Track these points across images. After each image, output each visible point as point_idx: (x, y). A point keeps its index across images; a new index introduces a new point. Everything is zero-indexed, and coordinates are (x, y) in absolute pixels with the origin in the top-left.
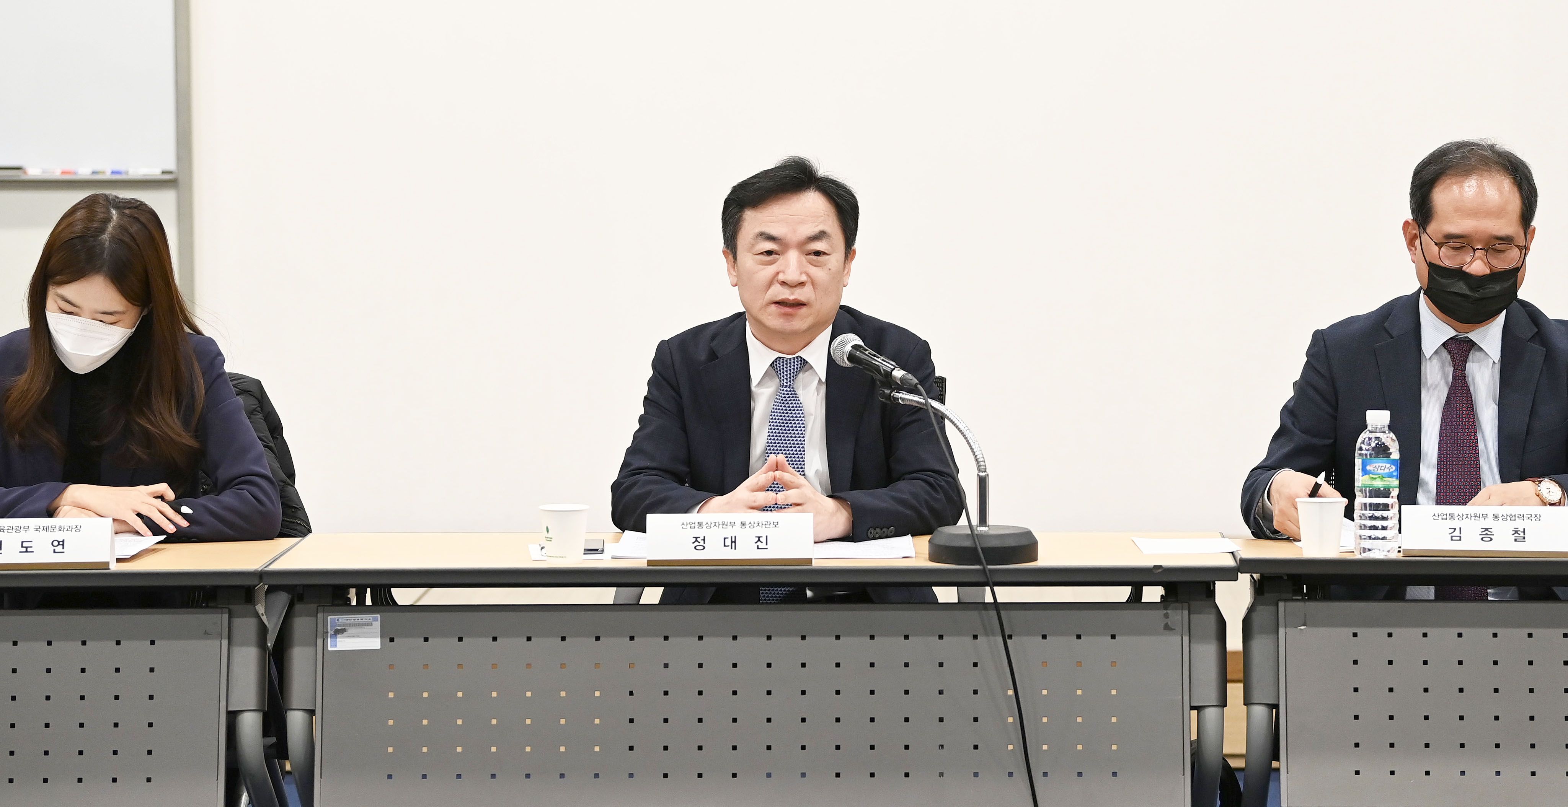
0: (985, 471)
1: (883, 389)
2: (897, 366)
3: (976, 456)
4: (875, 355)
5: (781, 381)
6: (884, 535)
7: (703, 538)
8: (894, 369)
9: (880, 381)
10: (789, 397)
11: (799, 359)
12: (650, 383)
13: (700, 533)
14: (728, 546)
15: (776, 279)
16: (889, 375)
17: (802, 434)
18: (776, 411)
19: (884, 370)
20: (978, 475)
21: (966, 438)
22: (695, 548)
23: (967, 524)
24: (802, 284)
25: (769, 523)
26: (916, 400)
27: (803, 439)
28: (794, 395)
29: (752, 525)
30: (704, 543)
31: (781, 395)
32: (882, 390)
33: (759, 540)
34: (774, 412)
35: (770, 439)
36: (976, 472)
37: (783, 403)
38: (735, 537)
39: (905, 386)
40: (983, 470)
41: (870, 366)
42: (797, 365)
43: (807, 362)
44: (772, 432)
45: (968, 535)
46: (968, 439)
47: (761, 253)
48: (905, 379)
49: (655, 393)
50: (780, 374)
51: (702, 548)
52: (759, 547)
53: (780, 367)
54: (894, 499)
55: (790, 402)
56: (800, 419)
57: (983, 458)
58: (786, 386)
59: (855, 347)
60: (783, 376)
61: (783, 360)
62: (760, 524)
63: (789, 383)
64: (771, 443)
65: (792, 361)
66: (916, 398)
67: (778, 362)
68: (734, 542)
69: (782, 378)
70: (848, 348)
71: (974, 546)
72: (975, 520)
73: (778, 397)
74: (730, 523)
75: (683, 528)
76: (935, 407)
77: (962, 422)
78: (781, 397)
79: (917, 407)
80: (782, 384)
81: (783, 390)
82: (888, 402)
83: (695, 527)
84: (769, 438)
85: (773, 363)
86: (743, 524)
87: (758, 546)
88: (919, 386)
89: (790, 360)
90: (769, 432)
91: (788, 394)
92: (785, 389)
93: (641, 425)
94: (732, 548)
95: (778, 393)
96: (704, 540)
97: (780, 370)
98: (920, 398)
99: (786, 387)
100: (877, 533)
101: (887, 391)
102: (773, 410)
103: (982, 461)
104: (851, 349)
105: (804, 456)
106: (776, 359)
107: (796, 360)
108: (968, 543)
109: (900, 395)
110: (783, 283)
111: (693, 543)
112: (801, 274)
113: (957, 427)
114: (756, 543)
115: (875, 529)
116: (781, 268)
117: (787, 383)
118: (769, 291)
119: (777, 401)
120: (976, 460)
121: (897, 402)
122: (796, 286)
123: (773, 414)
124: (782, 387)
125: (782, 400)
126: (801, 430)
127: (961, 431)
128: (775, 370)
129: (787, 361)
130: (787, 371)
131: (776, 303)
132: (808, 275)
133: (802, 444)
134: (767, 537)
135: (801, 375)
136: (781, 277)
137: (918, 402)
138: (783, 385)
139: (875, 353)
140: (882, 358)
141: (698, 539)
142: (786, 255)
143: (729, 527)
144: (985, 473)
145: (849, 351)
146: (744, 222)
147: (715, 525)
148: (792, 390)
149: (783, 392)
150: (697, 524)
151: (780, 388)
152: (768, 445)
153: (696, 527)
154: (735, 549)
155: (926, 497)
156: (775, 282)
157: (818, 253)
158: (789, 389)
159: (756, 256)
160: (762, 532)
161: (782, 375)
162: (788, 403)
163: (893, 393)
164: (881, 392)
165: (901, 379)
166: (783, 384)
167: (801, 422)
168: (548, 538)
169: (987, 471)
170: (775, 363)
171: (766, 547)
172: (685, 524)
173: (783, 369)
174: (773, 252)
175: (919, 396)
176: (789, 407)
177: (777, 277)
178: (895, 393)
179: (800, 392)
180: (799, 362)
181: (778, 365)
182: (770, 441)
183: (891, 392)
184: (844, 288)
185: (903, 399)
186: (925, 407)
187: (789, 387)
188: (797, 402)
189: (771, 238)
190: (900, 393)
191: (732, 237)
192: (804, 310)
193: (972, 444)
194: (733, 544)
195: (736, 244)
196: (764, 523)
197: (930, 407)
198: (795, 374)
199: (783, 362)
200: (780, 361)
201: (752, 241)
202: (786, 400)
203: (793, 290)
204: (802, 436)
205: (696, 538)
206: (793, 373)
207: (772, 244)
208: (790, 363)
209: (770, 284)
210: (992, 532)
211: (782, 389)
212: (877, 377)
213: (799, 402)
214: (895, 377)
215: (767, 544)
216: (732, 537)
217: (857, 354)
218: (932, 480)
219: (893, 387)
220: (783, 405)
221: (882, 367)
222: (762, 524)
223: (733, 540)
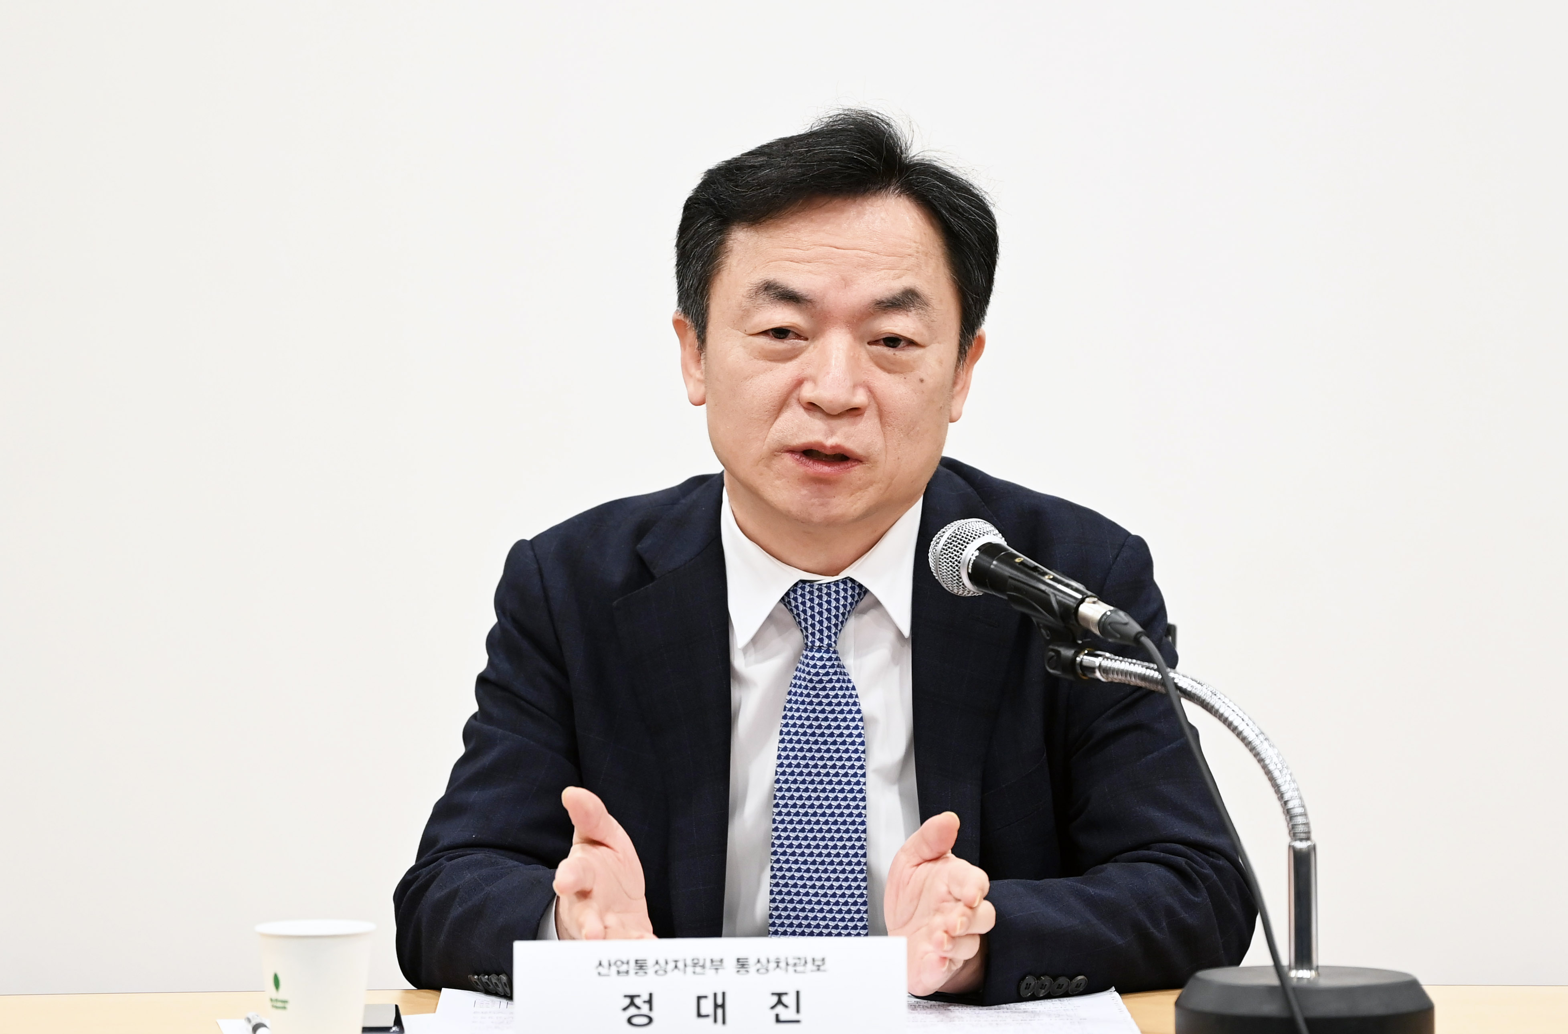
0: (1308, 839)
1: (1056, 648)
2: (1089, 593)
3: (1286, 803)
4: (1036, 567)
5: (807, 637)
6: (1061, 991)
7: (647, 998)
8: (1082, 601)
9: (1047, 628)
10: (827, 674)
11: (849, 584)
12: (494, 642)
13: (640, 985)
14: (707, 1016)
15: (795, 395)
16: (1070, 613)
17: (859, 759)
18: (795, 706)
19: (1059, 602)
20: (1291, 847)
21: (1261, 761)
22: (629, 1021)
23: (1269, 962)
24: (854, 412)
25: (803, 962)
26: (1139, 672)
27: (860, 772)
28: (838, 670)
29: (763, 966)
30: (651, 1009)
31: (807, 669)
32: (1053, 650)
33: (780, 1002)
34: (791, 709)
35: (784, 773)
36: (1284, 839)
37: (814, 688)
38: (724, 994)
39: (1110, 640)
40: (1303, 836)
41: (1027, 593)
42: (845, 598)
43: (866, 591)
44: (787, 757)
45: (1271, 989)
46: (1267, 762)
47: (765, 333)
48: (1110, 624)
49: (505, 666)
50: (806, 620)
51: (645, 1020)
52: (782, 1018)
53: (804, 604)
54: (1092, 903)
55: (829, 685)
56: (853, 724)
57: (1303, 806)
58: (820, 647)
59: (988, 550)
60: (813, 626)
61: (812, 586)
62: (783, 965)
63: (826, 641)
64: (786, 781)
65: (833, 588)
66: (1136, 667)
67: (799, 592)
68: (720, 1006)
69: (810, 630)
70: (971, 553)
71: (1284, 1014)
72: (1286, 953)
73: (799, 674)
74: (712, 961)
75: (599, 974)
76: (1184, 687)
77: (1250, 723)
78: (809, 673)
79: (1140, 688)
80: (809, 644)
81: (813, 658)
82: (1070, 677)
83: (627, 972)
84: (780, 770)
85: (787, 594)
86: (742, 964)
87: (777, 1016)
88: (1145, 640)
89: (829, 588)
90: (779, 757)
91: (824, 667)
92: (818, 655)
93: (471, 746)
94: (715, 1021)
95: (800, 666)
96: (650, 1002)
97: (805, 612)
98: (1147, 668)
99: (819, 649)
100: (1043, 987)
101: (1068, 653)
102: (788, 706)
103: (1301, 815)
104: (977, 553)
105: (863, 812)
106: (796, 585)
107: (842, 586)
108: (1271, 1008)
109: (1097, 661)
110: (812, 407)
111: (625, 1009)
112: (855, 386)
113: (1239, 734)
114: (773, 1007)
115: (1038, 978)
116: (809, 371)
117: (821, 640)
118: (778, 421)
119: (799, 682)
120: (1288, 812)
121: (1091, 676)
122: (839, 416)
123: (789, 714)
124: (811, 650)
125: (811, 681)
126: (856, 751)
127: (1250, 743)
128: (791, 610)
129: (820, 590)
130: (821, 613)
131: (792, 451)
132: (871, 391)
133: (858, 783)
134: (798, 993)
135: (852, 624)
136: (808, 392)
137: (1143, 678)
138: (813, 645)
139: (1036, 564)
140: (1053, 574)
141: (637, 1001)
142: (822, 340)
143: (710, 972)
144: (1309, 843)
145: (974, 558)
146: (727, 257)
147: (676, 967)
148: (834, 656)
149: (812, 663)
150: (632, 963)
151: (805, 653)
152: (777, 786)
153: (632, 972)
154: (724, 1022)
155: (1169, 900)
156: (793, 401)
157: (893, 341)
158: (826, 656)
159: (751, 338)
160: (786, 982)
161: (810, 621)
162: (824, 689)
163: (1081, 656)
164: (1052, 654)
165: (1102, 624)
166: (813, 642)
167: (855, 732)
168: (277, 1000)
169: (1313, 836)
170: (792, 596)
171: (795, 1017)
172: (605, 963)
173: (812, 608)
174: (789, 331)
175: (1146, 664)
176: (827, 696)
177: (797, 392)
178: (1085, 657)
179: (850, 662)
180: (850, 592)
181: (800, 600)
182: (782, 778)
183: (1077, 654)
184: (950, 424)
185: (1105, 671)
186: (1160, 688)
187: (827, 651)
188: (844, 685)
189: (790, 297)
190: (1097, 656)
191: (699, 291)
192: (857, 472)
193: (1276, 774)
194: (720, 1012)
195: (708, 306)
196: (791, 962)
197: (1172, 690)
198: (840, 619)
199: (811, 593)
200: (803, 589)
201: (746, 303)
202: (821, 681)
203: (835, 423)
204: (857, 764)
205: (632, 997)
206: (836, 617)
207: (792, 312)
208: (829, 595)
209: (782, 406)
210: (1325, 982)
211: (810, 654)
212: (1040, 617)
213: (850, 685)
214: (1086, 619)
215: (798, 1011)
216: (715, 995)
217: (992, 566)
218: (1181, 860)
219: (1080, 642)
220: (813, 693)
221: (1055, 595)
222: (787, 964)
223: (720, 1002)
